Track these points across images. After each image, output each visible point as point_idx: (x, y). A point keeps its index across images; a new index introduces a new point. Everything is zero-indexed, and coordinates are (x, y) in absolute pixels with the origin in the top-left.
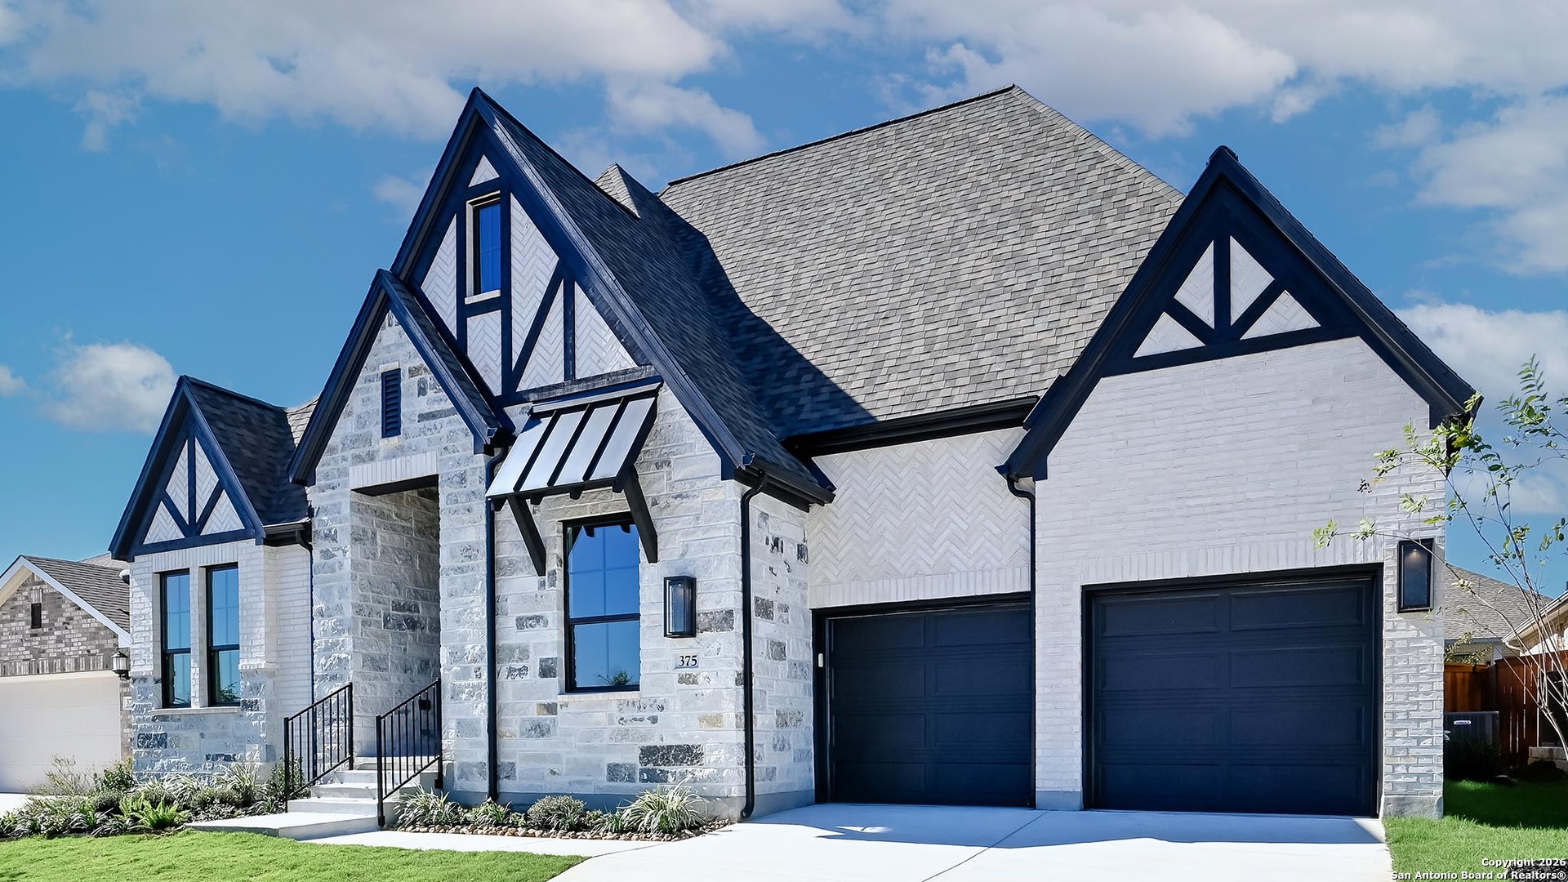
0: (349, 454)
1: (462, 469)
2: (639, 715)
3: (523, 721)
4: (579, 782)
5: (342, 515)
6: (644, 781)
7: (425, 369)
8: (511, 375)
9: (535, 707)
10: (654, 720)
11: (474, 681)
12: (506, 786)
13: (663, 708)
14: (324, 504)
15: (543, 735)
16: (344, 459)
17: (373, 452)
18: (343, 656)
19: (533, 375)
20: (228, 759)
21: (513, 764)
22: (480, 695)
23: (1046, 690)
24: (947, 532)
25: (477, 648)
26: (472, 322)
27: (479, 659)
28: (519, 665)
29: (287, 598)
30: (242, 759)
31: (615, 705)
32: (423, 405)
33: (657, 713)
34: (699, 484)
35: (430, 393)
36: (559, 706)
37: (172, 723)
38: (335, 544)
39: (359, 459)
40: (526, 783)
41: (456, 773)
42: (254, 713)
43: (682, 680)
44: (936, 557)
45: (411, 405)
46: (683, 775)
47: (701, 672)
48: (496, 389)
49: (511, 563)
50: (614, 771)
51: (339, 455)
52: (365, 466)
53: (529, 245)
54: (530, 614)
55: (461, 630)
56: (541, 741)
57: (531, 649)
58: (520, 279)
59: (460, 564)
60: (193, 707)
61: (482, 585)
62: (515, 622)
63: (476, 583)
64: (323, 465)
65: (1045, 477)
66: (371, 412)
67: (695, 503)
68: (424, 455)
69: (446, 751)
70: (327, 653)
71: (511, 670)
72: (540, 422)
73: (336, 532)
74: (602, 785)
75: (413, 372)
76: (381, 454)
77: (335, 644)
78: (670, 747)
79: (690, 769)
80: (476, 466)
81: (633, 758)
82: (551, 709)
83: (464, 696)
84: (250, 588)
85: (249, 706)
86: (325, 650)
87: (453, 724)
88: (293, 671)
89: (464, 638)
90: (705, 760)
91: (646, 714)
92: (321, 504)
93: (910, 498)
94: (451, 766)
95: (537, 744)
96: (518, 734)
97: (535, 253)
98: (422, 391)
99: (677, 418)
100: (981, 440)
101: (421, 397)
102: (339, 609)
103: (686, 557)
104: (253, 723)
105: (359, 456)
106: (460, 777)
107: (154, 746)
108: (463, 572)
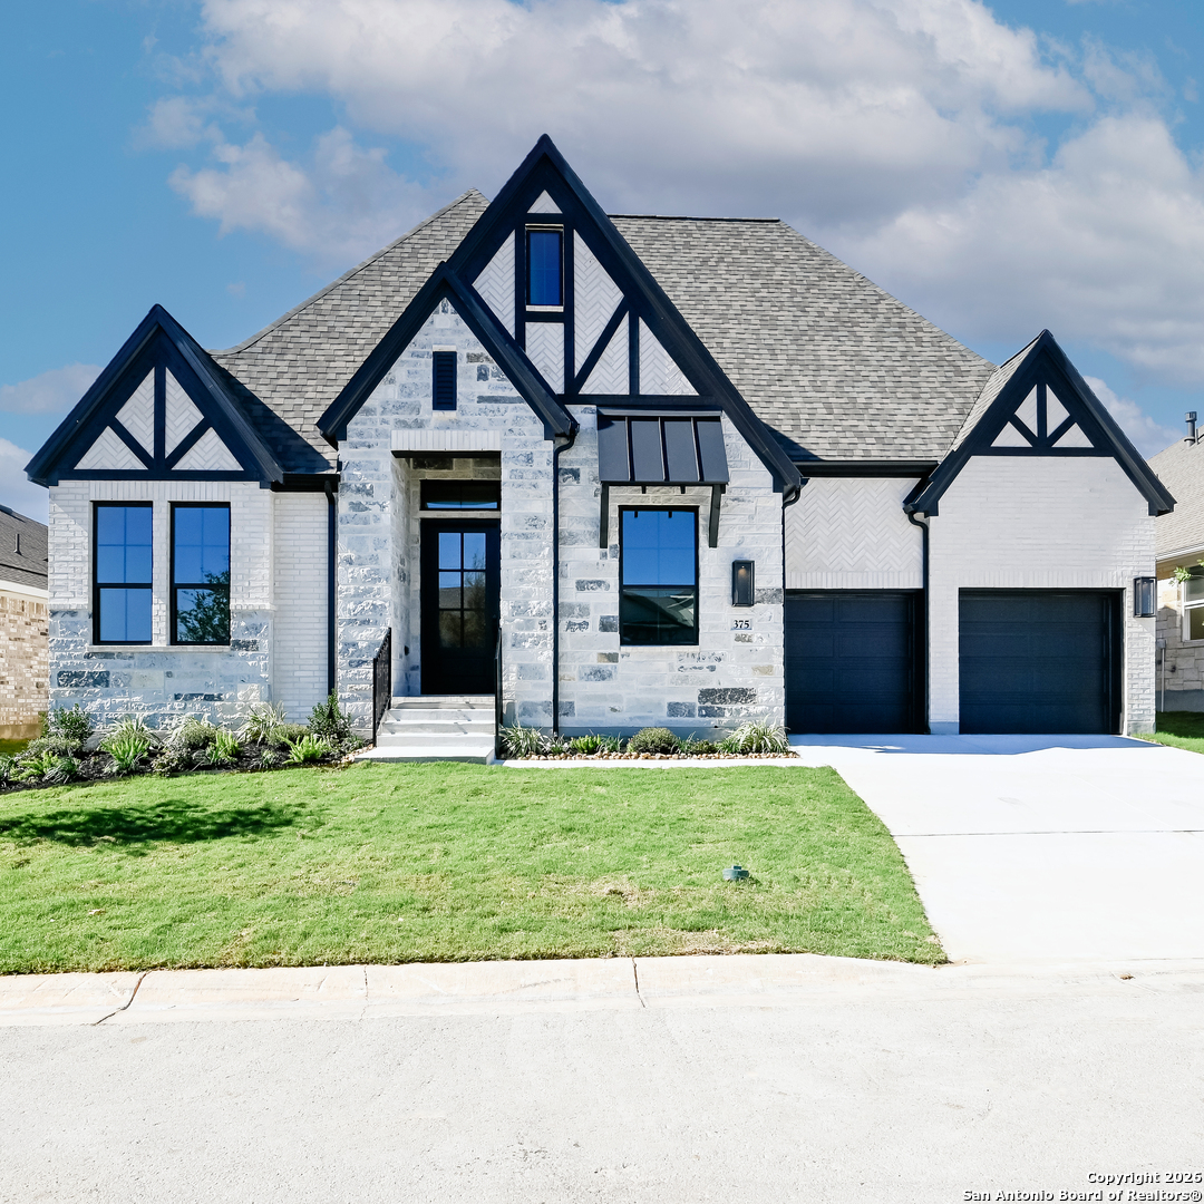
0: (391, 418)
1: (529, 450)
2: (698, 664)
3: (583, 667)
4: (639, 718)
5: (380, 473)
6: (702, 716)
7: (487, 358)
8: (574, 381)
9: (596, 656)
10: (713, 669)
11: (538, 632)
12: (565, 721)
13: (720, 660)
14: (357, 460)
15: (604, 679)
16: (384, 422)
17: (422, 421)
18: (379, 603)
19: (597, 382)
20: (209, 698)
21: (572, 704)
22: (546, 644)
23: (938, 655)
24: (863, 544)
25: (544, 605)
26: (532, 328)
27: (545, 613)
28: (580, 620)
29: (291, 543)
30: (232, 699)
31: (675, 655)
32: (484, 388)
33: (716, 664)
34: (753, 492)
35: (492, 380)
36: (620, 656)
37: (117, 661)
38: (369, 498)
39: (404, 425)
40: (586, 719)
41: (518, 710)
42: (250, 653)
43: (738, 639)
44: (856, 559)
45: (467, 385)
46: (738, 711)
47: (755, 633)
48: (558, 386)
49: (571, 534)
50: (674, 709)
51: (378, 417)
52: (412, 432)
53: (592, 277)
54: (591, 579)
55: (525, 587)
56: (601, 683)
57: (591, 608)
58: (583, 302)
59: (525, 531)
60: (155, 644)
61: (548, 551)
62: (575, 585)
63: (542, 549)
64: (356, 424)
65: (936, 513)
66: (420, 385)
67: (750, 507)
68: (485, 433)
69: (506, 692)
70: (358, 599)
71: (570, 625)
72: (612, 424)
73: (372, 487)
74: (662, 720)
75: (472, 358)
76: (432, 424)
77: (367, 592)
78: (728, 689)
79: (744, 706)
80: (543, 449)
81: (692, 698)
82: (612, 658)
83: (527, 645)
84: (247, 529)
85: (246, 646)
86: (354, 596)
87: (515, 668)
88: (296, 614)
89: (528, 594)
90: (758, 699)
91: (705, 664)
92: (352, 459)
93: (837, 516)
94: (511, 705)
95: (598, 687)
96: (577, 678)
97: (598, 284)
98: (482, 376)
99: (734, 440)
100: (887, 483)
101: (481, 381)
102: (374, 559)
103: (742, 546)
104: (250, 663)
105: (404, 422)
106: (521, 715)
107: (87, 685)
108: (527, 538)
